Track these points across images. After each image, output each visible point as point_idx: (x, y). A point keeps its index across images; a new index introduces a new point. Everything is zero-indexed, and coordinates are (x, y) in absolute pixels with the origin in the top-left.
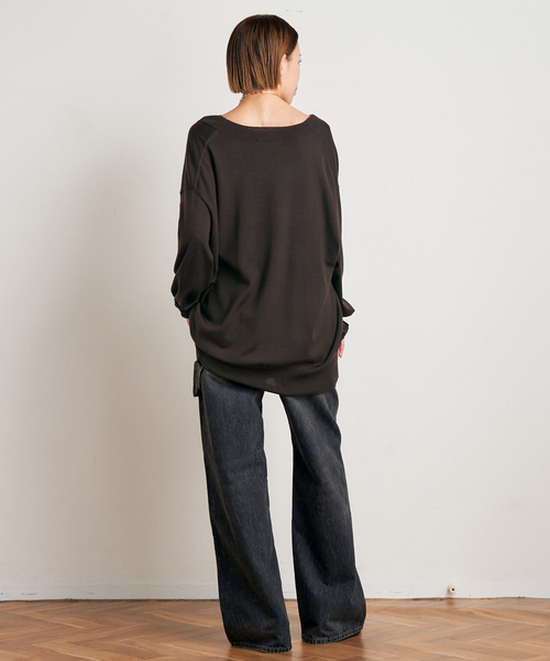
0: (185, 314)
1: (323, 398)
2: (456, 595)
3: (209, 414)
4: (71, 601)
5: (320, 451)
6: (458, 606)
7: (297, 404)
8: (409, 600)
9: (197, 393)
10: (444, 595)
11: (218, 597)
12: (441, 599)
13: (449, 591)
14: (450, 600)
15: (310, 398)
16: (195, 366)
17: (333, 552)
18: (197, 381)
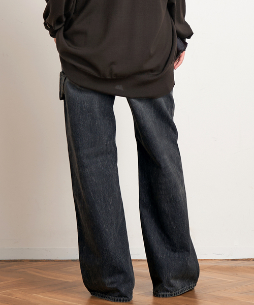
0: (52, 35)
1: (162, 101)
3: (70, 112)
5: (160, 143)
7: (139, 105)
8: (228, 260)
9: (62, 97)
15: (150, 100)
16: (61, 75)
17: (172, 223)
18: (62, 87)
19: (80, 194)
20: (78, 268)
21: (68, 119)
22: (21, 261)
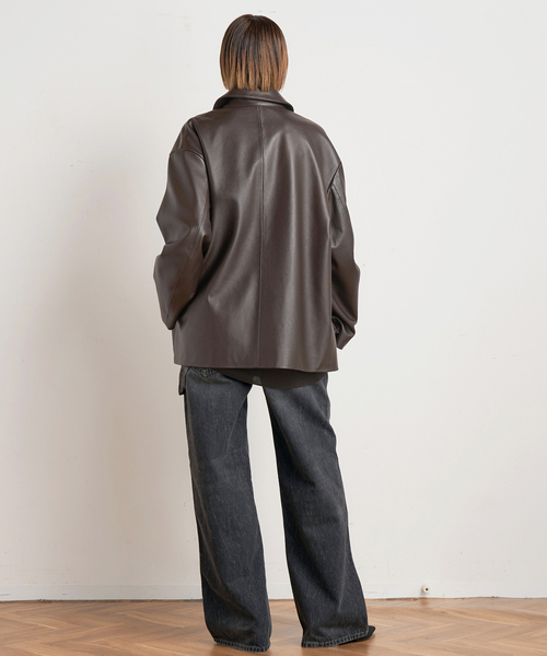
2: (430, 595)
3: (192, 413)
4: (44, 601)
6: (432, 605)
8: (382, 599)
9: (182, 391)
10: (417, 595)
11: (201, 597)
12: (415, 599)
13: (422, 591)
14: (423, 600)
17: (322, 553)
18: (183, 380)
19: (202, 514)
20: (200, 612)
21: (190, 420)
22: (120, 601)
